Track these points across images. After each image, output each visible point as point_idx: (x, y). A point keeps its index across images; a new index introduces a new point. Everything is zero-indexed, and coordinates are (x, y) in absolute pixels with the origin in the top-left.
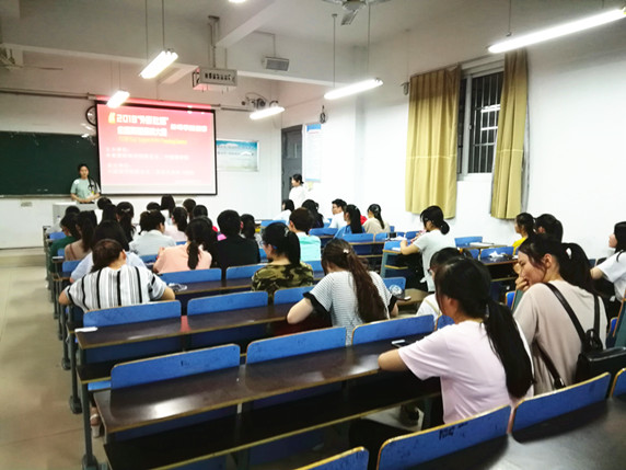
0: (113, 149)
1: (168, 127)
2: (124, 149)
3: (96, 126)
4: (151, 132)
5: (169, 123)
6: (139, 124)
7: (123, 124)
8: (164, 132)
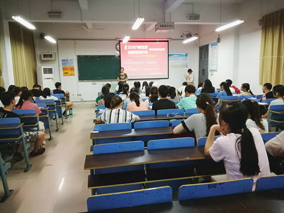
0: (126, 61)
1: (148, 49)
2: (131, 60)
3: (120, 51)
4: (141, 52)
5: (148, 48)
6: (136, 49)
7: (130, 50)
8: (146, 52)
